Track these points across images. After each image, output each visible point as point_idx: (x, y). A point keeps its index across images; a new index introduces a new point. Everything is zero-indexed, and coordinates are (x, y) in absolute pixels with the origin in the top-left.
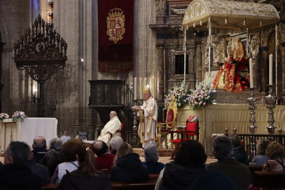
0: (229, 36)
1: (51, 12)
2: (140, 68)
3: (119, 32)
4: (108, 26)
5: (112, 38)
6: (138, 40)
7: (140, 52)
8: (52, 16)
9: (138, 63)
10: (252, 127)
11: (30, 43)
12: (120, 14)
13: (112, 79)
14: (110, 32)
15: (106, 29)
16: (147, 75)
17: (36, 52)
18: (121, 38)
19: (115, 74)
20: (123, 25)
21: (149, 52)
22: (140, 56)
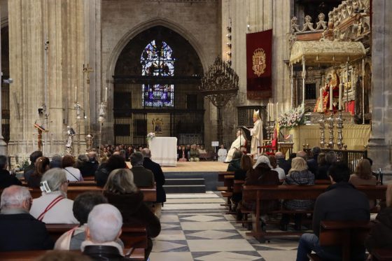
0: (340, 68)
1: (230, 52)
2: (278, 95)
3: (261, 68)
4: (254, 63)
5: (257, 72)
6: (277, 73)
7: (278, 83)
8: (230, 55)
9: (277, 92)
10: (322, 142)
11: (212, 77)
12: (262, 53)
13: (258, 105)
14: (255, 67)
15: (252, 65)
16: (284, 101)
17: (216, 84)
18: (263, 72)
19: (259, 101)
20: (264, 61)
21: (285, 82)
22: (278, 86)
